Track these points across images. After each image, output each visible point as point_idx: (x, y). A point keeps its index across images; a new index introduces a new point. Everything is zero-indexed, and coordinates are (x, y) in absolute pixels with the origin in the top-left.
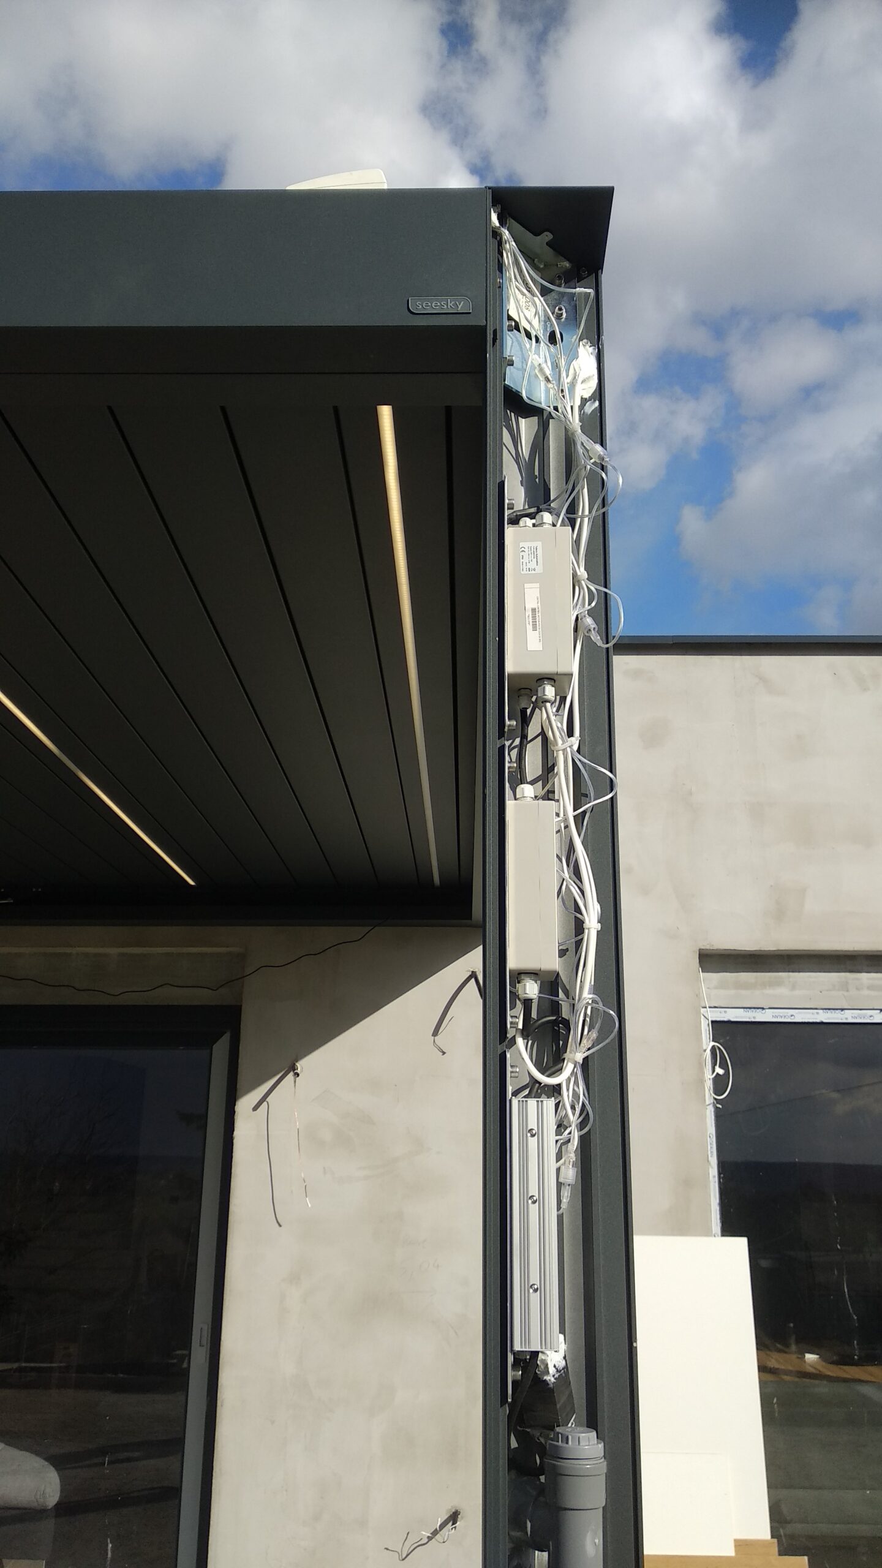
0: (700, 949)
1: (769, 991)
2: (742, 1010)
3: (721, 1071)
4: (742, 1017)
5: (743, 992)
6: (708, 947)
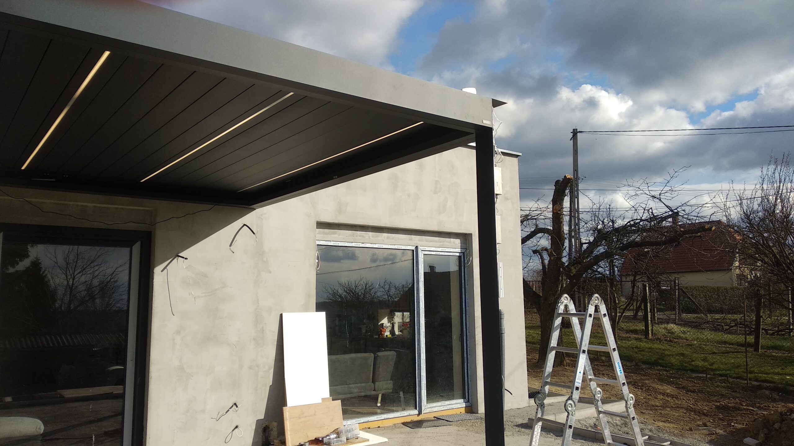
0: (317, 221)
3: (317, 261)
4: (325, 244)
5: (325, 235)
6: (319, 220)
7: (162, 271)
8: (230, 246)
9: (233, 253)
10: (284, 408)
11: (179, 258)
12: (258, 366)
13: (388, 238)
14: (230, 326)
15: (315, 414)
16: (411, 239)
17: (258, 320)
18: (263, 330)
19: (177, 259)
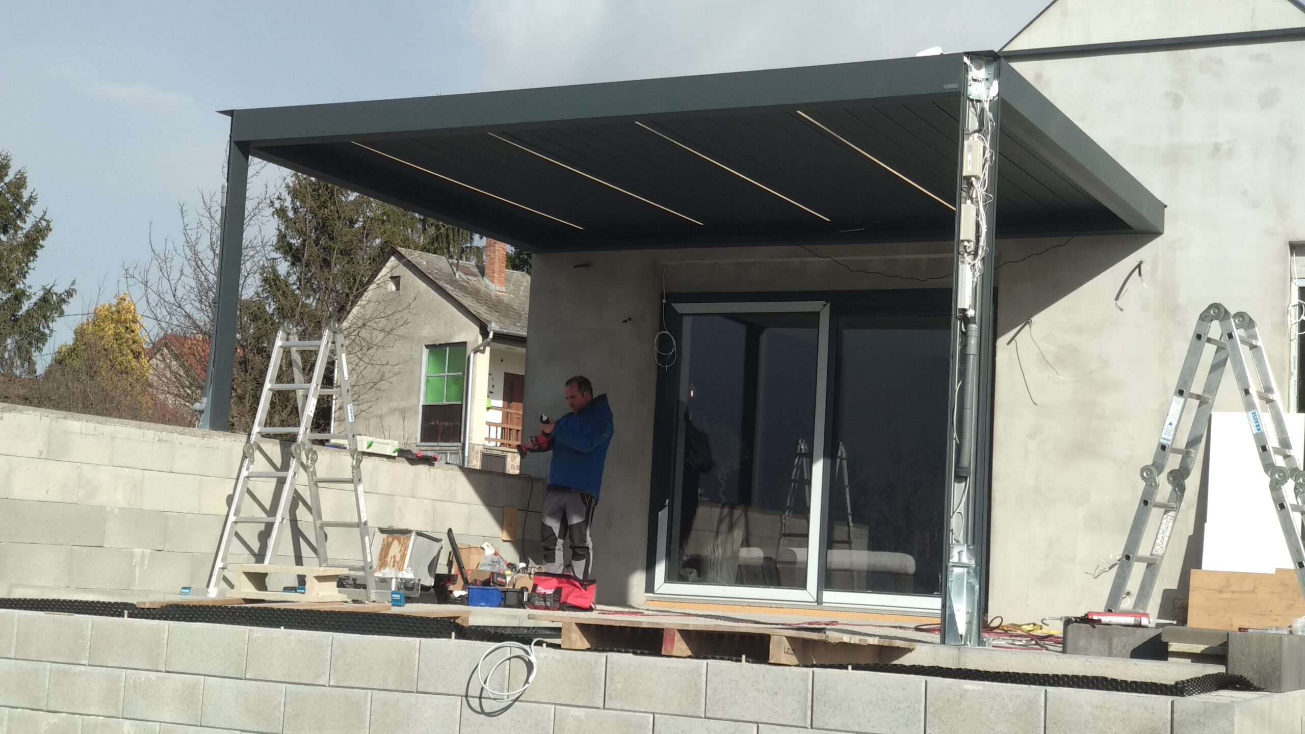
0: (1290, 241)
6: (1295, 240)
7: (1009, 343)
8: (1117, 298)
9: (1122, 310)
10: (1193, 571)
14: (1116, 430)
15: (1253, 591)
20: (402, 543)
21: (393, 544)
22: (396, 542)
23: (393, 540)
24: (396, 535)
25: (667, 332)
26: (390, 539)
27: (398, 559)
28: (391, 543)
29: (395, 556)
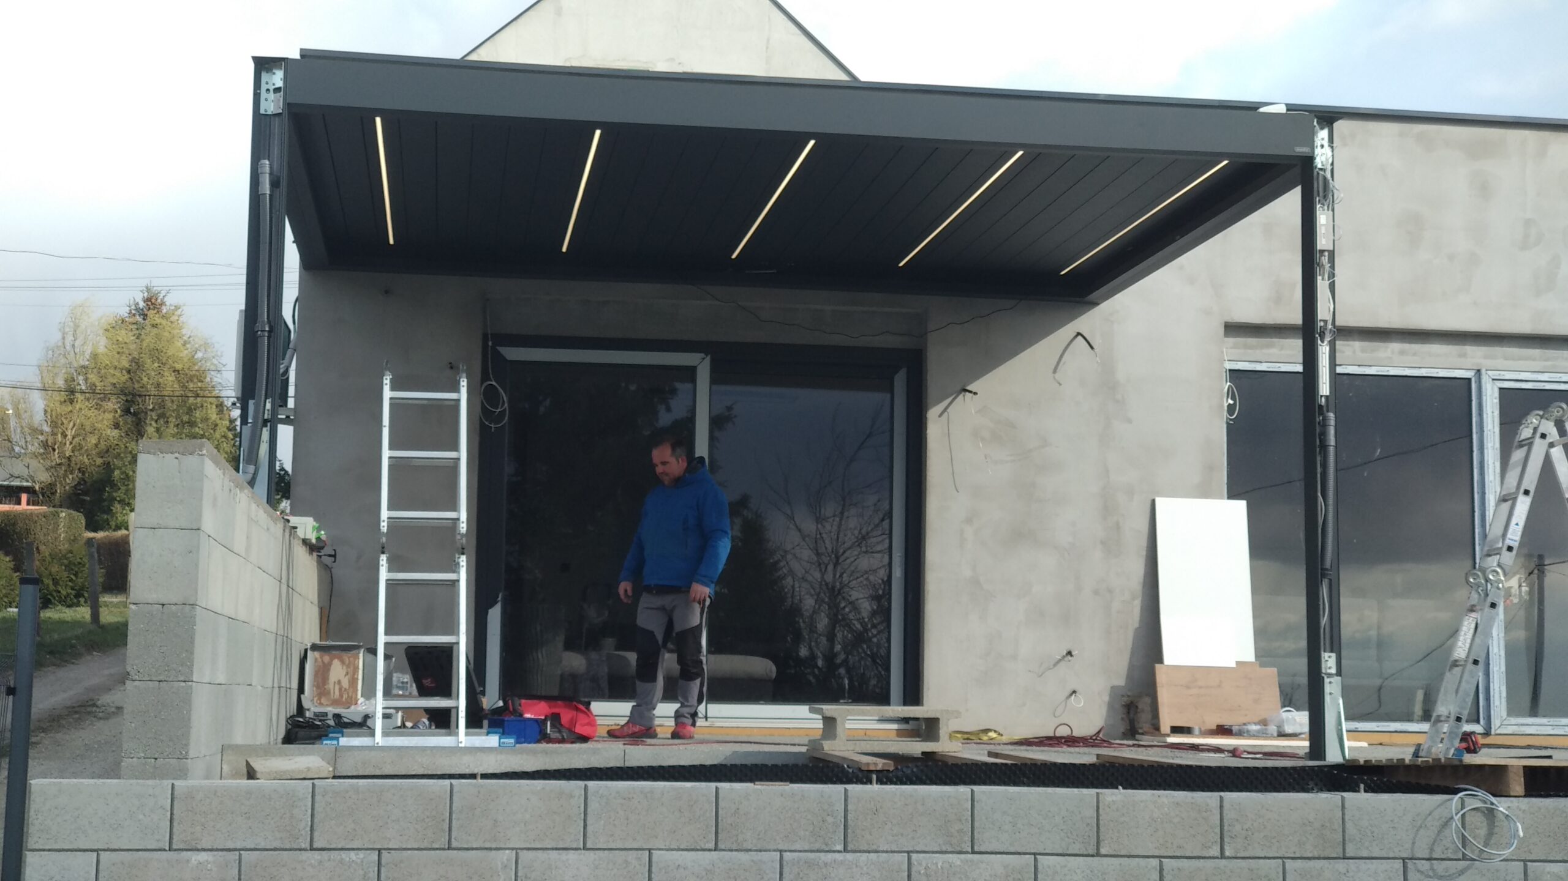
0: (1226, 322)
1: (1265, 351)
2: (1247, 363)
3: (1231, 402)
4: (1248, 367)
6: (1230, 321)
7: (940, 416)
8: (1055, 371)
9: (1060, 384)
10: (1157, 666)
11: (967, 393)
12: (1110, 591)
13: (1402, 353)
14: (1057, 515)
15: (1219, 686)
16: (1463, 355)
17: (1108, 508)
18: (1118, 527)
19: (964, 396)
20: (347, 662)
21: (332, 667)
22: (336, 663)
23: (332, 660)
24: (334, 652)
25: (494, 383)
26: (326, 658)
27: (345, 684)
28: (330, 664)
29: (339, 682)
